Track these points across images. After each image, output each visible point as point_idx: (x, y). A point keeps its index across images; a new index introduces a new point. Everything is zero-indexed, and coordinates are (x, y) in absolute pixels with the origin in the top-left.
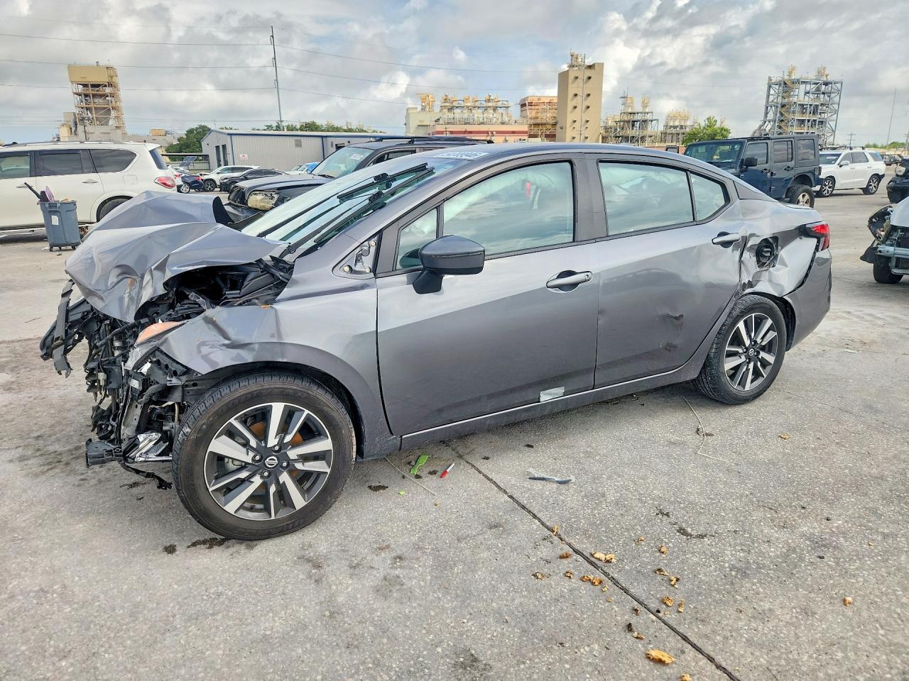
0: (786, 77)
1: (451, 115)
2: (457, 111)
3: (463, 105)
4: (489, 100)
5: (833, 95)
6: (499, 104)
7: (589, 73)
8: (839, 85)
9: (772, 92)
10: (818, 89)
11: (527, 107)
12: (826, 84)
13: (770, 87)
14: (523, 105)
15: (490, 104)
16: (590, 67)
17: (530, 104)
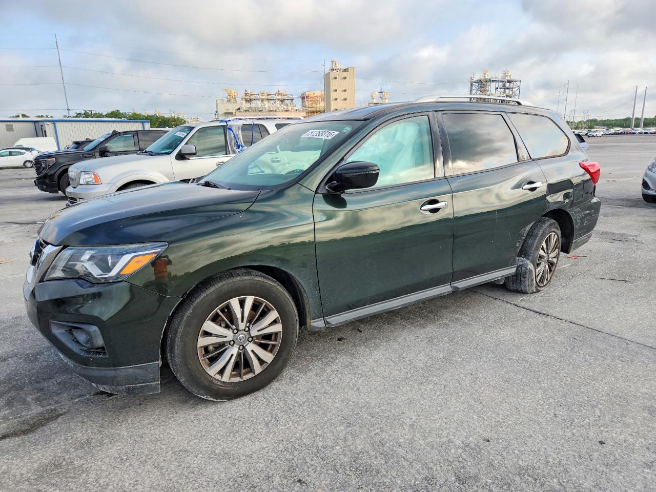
0: (482, 78)
1: (248, 105)
2: (255, 102)
3: (258, 98)
4: (279, 95)
5: (514, 90)
6: (285, 97)
7: (345, 74)
8: (518, 83)
9: (474, 88)
10: (504, 86)
11: (306, 99)
12: (509, 82)
13: (472, 85)
14: (303, 98)
15: (279, 97)
16: (346, 70)
17: (307, 97)
